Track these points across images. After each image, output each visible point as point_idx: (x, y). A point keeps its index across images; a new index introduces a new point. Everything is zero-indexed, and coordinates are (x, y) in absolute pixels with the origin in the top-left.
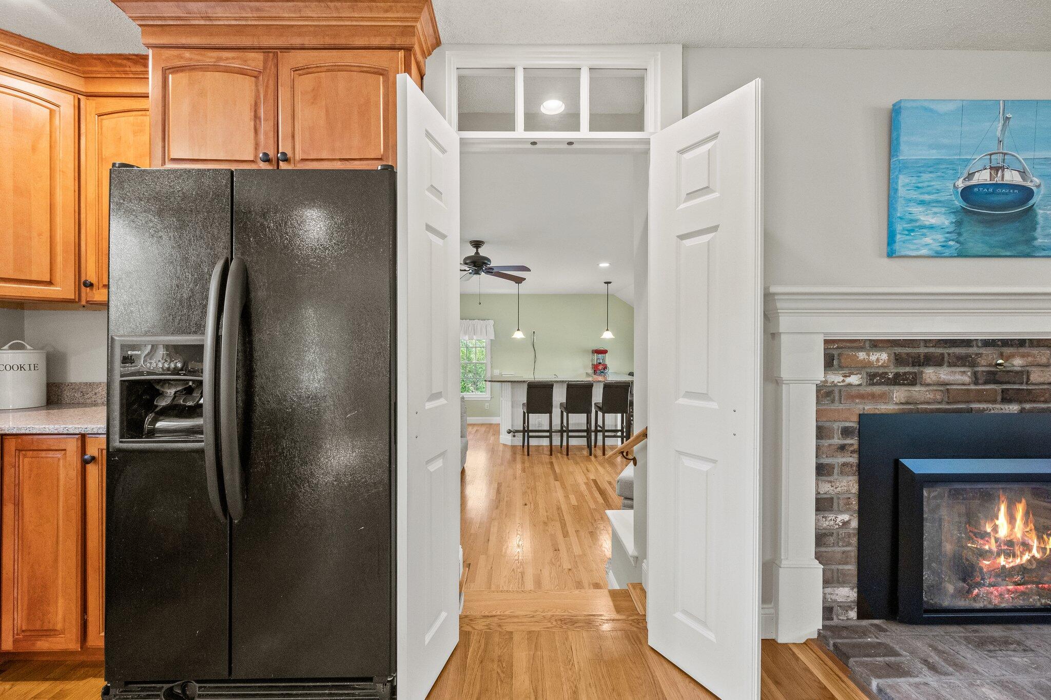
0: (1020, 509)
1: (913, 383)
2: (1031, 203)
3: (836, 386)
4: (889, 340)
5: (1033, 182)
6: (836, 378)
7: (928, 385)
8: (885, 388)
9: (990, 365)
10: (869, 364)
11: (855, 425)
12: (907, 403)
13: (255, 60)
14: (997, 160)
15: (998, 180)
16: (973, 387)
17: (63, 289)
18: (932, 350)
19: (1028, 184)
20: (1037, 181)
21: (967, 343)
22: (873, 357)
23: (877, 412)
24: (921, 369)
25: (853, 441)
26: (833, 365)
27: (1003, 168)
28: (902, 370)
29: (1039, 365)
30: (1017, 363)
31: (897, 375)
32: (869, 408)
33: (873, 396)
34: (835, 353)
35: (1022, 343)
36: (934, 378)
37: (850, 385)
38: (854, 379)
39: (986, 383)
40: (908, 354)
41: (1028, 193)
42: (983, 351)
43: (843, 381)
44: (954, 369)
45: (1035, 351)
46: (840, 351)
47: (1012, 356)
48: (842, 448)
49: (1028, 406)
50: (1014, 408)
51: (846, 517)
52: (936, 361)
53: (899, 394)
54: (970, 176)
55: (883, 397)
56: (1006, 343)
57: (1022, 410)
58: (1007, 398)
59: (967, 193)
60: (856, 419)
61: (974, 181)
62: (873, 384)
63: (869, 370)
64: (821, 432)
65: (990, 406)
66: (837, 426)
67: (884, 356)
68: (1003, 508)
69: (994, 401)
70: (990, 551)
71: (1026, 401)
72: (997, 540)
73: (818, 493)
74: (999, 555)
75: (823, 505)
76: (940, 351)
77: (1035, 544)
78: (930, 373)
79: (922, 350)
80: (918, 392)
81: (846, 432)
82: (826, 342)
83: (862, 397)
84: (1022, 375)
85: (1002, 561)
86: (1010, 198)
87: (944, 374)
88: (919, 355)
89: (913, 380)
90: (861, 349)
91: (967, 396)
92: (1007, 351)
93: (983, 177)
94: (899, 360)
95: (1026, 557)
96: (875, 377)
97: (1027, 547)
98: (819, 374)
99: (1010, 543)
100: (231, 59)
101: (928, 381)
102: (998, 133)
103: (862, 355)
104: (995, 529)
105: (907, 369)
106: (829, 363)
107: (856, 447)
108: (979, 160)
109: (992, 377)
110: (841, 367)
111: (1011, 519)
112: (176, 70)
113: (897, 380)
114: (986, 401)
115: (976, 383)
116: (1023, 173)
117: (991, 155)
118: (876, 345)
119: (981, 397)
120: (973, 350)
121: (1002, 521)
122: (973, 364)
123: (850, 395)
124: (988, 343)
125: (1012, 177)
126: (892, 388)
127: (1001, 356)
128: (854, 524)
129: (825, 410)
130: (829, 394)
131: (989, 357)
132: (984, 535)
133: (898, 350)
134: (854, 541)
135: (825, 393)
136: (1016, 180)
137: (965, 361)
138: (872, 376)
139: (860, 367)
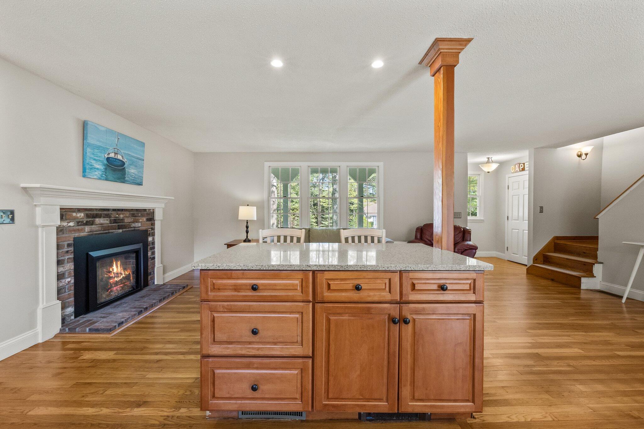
0: (119, 263)
1: (92, 225)
2: (125, 166)
3: (64, 227)
4: (84, 209)
5: (125, 160)
6: (65, 224)
7: (97, 225)
8: (83, 227)
9: (114, 217)
10: (77, 218)
11: (72, 242)
12: (90, 232)
14: (116, 151)
15: (116, 157)
16: (110, 225)
18: (98, 212)
19: (124, 160)
21: (108, 210)
22: (78, 215)
23: (80, 236)
24: (95, 219)
25: (72, 249)
26: (63, 218)
27: (117, 153)
28: (89, 220)
29: (127, 217)
30: (121, 216)
31: (87, 221)
32: (77, 235)
33: (78, 230)
34: (64, 213)
35: (122, 210)
36: (99, 222)
37: (70, 226)
38: (71, 224)
39: (114, 223)
40: (90, 214)
41: (123, 163)
42: (113, 212)
43: (67, 225)
44: (104, 219)
45: (125, 212)
46: (65, 213)
47: (120, 214)
48: (67, 252)
49: (124, 230)
50: (121, 231)
51: (69, 279)
52: (99, 216)
53: (87, 228)
54: (109, 154)
55: (83, 230)
56: (119, 210)
57: (123, 231)
58: (119, 228)
59: (108, 159)
60: (72, 239)
61: (110, 156)
62: (78, 226)
63: (77, 220)
64: (59, 247)
65: (115, 231)
66: (66, 243)
67: (82, 215)
68: (115, 263)
69: (116, 229)
70: (112, 277)
71: (124, 229)
72: (113, 273)
73: (58, 273)
74: (115, 277)
75: (60, 277)
76: (100, 212)
78: (98, 221)
79: (95, 212)
80: (94, 227)
81: (69, 245)
82: (61, 209)
83: (74, 231)
84: (123, 220)
85: (115, 279)
86: (119, 163)
87: (102, 221)
88: (94, 214)
89: (92, 223)
90: (74, 212)
91: (108, 228)
92: (119, 212)
93: (112, 155)
94: (88, 216)
95: (121, 277)
96: (80, 223)
97: (121, 274)
98: (58, 222)
99: (117, 273)
101: (97, 223)
102: (116, 142)
103: (74, 214)
104: (113, 270)
105: (90, 219)
106: (62, 218)
107: (73, 251)
108: (111, 150)
109: (115, 221)
110: (66, 219)
111: (117, 266)
113: (87, 224)
114: (114, 229)
115: (111, 223)
116: (122, 157)
117: (114, 148)
118: (79, 210)
119: (112, 228)
120: (110, 212)
121: (115, 267)
122: (110, 217)
123: (70, 230)
124: (114, 210)
125: (120, 157)
126: (85, 226)
127: (117, 214)
128: (73, 281)
129: (61, 237)
130: (61, 230)
131: (114, 215)
132: (110, 272)
133: (87, 212)
134: (73, 288)
135: (60, 230)
136: (121, 158)
137: (107, 216)
138: (78, 222)
139: (73, 219)
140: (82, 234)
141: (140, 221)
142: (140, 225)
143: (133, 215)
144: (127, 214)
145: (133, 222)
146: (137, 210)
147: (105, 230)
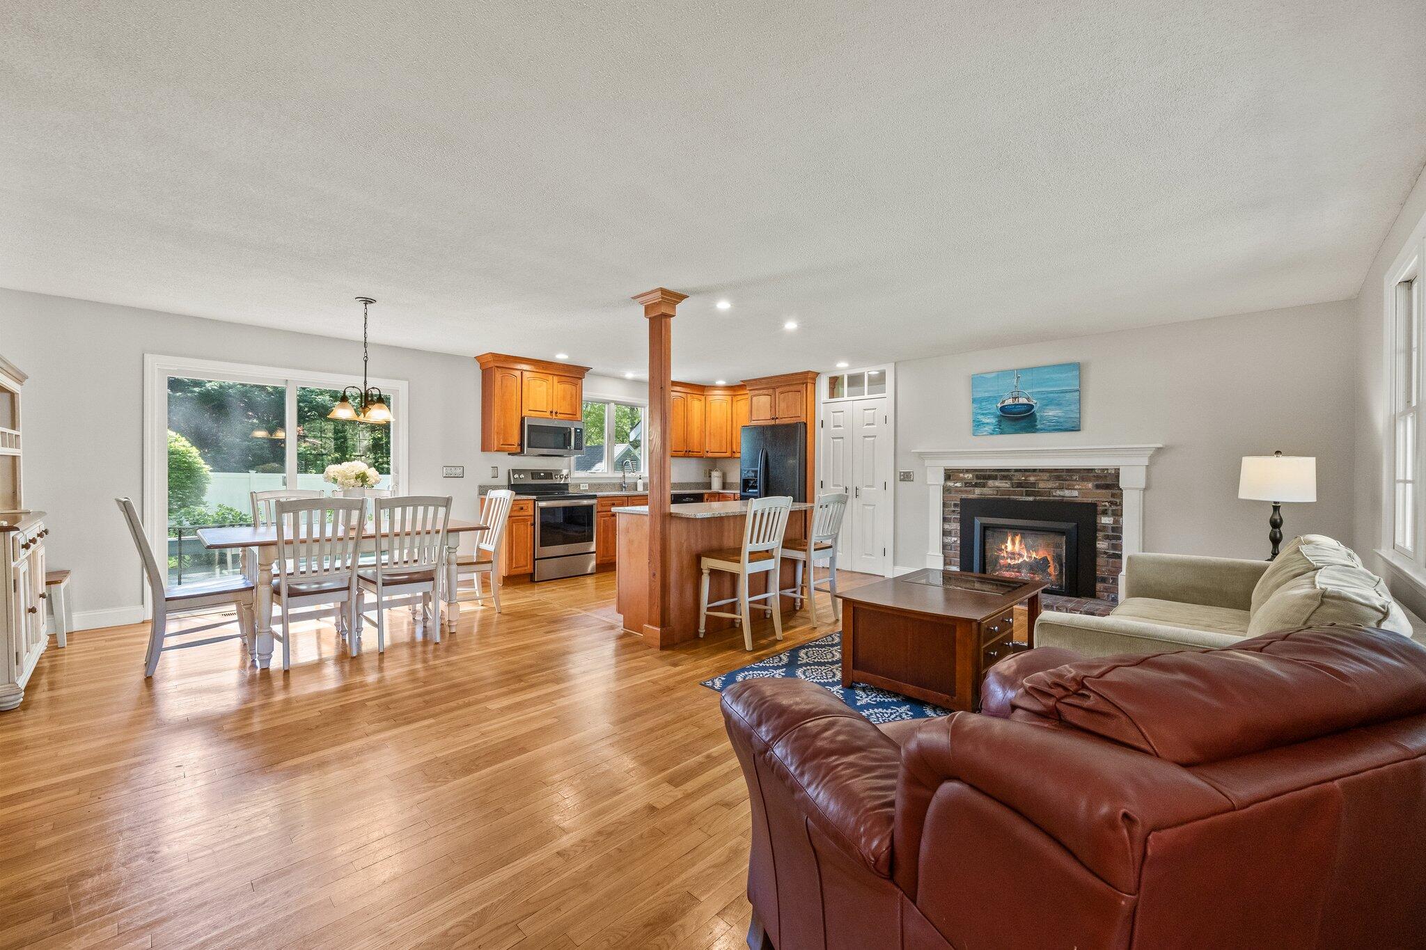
0: (1018, 539)
3: (950, 487)
4: (972, 469)
5: (1033, 402)
6: (950, 484)
7: (991, 488)
8: (971, 488)
9: (1018, 480)
10: (965, 479)
11: (958, 503)
12: (980, 495)
13: (771, 391)
14: (1015, 394)
15: (1016, 402)
16: (1012, 489)
17: (728, 454)
18: (992, 473)
19: (1031, 403)
20: (1035, 401)
21: (1009, 470)
22: (966, 476)
23: (968, 498)
24: (987, 481)
25: (958, 509)
26: (949, 479)
27: (1018, 397)
28: (978, 481)
29: (1042, 480)
30: (1032, 479)
31: (976, 483)
32: (964, 496)
33: (966, 491)
34: (951, 474)
35: (1034, 470)
36: (993, 485)
37: (956, 487)
38: (958, 485)
39: (1017, 487)
40: (981, 475)
41: (1032, 407)
42: (1016, 474)
43: (953, 485)
44: (1002, 481)
45: (1041, 474)
47: (1029, 476)
48: (953, 511)
50: (1031, 499)
51: (956, 539)
52: (995, 478)
53: (978, 491)
54: (1003, 402)
55: (970, 492)
56: (1026, 470)
57: (1034, 500)
58: (1028, 494)
59: (1002, 409)
60: (958, 500)
61: (1005, 404)
62: (966, 487)
63: (964, 481)
64: (944, 505)
65: (1019, 497)
66: (952, 502)
67: (971, 476)
68: (1010, 538)
69: (1022, 495)
70: (1004, 557)
71: (1037, 496)
72: (1007, 552)
73: (943, 529)
74: (1007, 559)
75: (945, 533)
76: (996, 474)
77: (1025, 554)
78: (991, 483)
79: (988, 473)
80: (985, 490)
81: (955, 505)
82: (945, 470)
83: (961, 491)
84: (1034, 484)
85: (1009, 561)
86: (1023, 409)
87: (997, 483)
88: (986, 475)
89: (984, 486)
90: (961, 473)
91: (1008, 493)
92: (1027, 473)
93: (1009, 402)
94: (978, 477)
95: (1021, 560)
96: (967, 484)
97: (1020, 555)
98: (942, 482)
99: (1013, 553)
100: (765, 392)
101: (991, 486)
103: (961, 475)
104: (1006, 547)
105: (982, 481)
106: (947, 478)
107: (959, 511)
108: (1007, 395)
109: (1020, 485)
110: (952, 479)
111: (1013, 543)
112: (755, 396)
113: (976, 485)
114: (1018, 495)
116: (1028, 399)
117: (1012, 392)
118: (968, 471)
119: (1014, 493)
120: (1011, 473)
121: (1009, 544)
122: (1011, 479)
123: (957, 490)
124: (1016, 470)
125: (1023, 400)
126: (974, 488)
127: (1024, 476)
128: (959, 542)
129: (946, 496)
130: (948, 490)
131: (1017, 477)
132: (1001, 550)
133: (977, 473)
134: (959, 549)
135: (946, 490)
136: (1025, 401)
137: (1004, 478)
138: (966, 483)
139: (961, 480)
140: (971, 496)
141: (1077, 487)
142: (1075, 493)
143: (1058, 478)
144: (1047, 475)
145: (1061, 488)
146: (1069, 471)
147: (1002, 495)
